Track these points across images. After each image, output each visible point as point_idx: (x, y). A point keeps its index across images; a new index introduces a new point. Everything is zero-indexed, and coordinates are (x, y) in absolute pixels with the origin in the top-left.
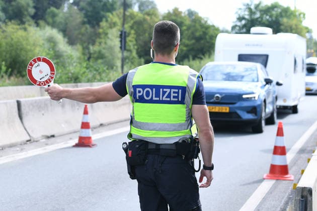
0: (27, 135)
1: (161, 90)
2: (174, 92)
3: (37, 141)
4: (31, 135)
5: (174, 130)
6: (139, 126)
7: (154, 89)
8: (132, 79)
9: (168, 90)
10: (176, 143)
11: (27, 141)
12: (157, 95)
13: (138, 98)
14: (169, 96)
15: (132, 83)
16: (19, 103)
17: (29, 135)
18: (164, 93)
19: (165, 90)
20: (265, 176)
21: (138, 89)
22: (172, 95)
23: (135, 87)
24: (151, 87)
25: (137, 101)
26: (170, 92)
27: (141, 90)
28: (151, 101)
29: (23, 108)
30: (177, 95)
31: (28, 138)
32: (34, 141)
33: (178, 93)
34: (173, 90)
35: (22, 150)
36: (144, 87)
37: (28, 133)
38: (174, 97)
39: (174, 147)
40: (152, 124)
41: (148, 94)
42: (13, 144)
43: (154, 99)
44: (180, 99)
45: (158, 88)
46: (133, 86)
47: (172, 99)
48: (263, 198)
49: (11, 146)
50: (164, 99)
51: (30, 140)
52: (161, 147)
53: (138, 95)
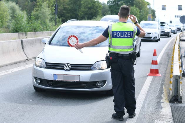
0: (26, 57)
1: (124, 33)
2: (129, 34)
3: (31, 60)
4: (28, 57)
5: (129, 49)
6: (114, 47)
7: (121, 33)
8: (111, 29)
9: (127, 33)
10: (130, 54)
11: (26, 60)
12: (122, 35)
13: (114, 36)
14: (127, 35)
15: (111, 30)
16: (22, 41)
17: (27, 57)
18: (125, 34)
19: (125, 33)
20: (148, 74)
21: (114, 33)
22: (128, 35)
23: (113, 32)
24: (120, 32)
25: (113, 37)
26: (127, 34)
27: (116, 33)
28: (120, 37)
29: (24, 44)
30: (130, 35)
31: (27, 58)
32: (29, 60)
33: (130, 34)
34: (128, 33)
35: (26, 63)
36: (117, 32)
37: (27, 56)
38: (129, 35)
39: (129, 55)
40: (120, 46)
41: (118, 34)
42: (20, 61)
43: (121, 36)
44: (131, 36)
45: (122, 32)
46: (112, 32)
47: (128, 36)
48: (151, 83)
49: (20, 62)
50: (125, 36)
51: (27, 59)
52: (124, 55)
53: (114, 35)
